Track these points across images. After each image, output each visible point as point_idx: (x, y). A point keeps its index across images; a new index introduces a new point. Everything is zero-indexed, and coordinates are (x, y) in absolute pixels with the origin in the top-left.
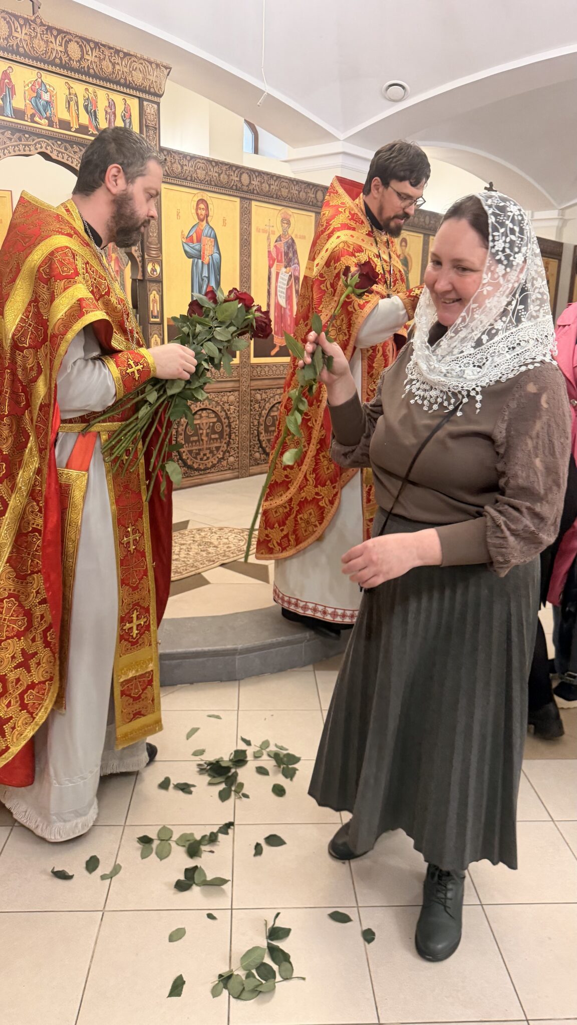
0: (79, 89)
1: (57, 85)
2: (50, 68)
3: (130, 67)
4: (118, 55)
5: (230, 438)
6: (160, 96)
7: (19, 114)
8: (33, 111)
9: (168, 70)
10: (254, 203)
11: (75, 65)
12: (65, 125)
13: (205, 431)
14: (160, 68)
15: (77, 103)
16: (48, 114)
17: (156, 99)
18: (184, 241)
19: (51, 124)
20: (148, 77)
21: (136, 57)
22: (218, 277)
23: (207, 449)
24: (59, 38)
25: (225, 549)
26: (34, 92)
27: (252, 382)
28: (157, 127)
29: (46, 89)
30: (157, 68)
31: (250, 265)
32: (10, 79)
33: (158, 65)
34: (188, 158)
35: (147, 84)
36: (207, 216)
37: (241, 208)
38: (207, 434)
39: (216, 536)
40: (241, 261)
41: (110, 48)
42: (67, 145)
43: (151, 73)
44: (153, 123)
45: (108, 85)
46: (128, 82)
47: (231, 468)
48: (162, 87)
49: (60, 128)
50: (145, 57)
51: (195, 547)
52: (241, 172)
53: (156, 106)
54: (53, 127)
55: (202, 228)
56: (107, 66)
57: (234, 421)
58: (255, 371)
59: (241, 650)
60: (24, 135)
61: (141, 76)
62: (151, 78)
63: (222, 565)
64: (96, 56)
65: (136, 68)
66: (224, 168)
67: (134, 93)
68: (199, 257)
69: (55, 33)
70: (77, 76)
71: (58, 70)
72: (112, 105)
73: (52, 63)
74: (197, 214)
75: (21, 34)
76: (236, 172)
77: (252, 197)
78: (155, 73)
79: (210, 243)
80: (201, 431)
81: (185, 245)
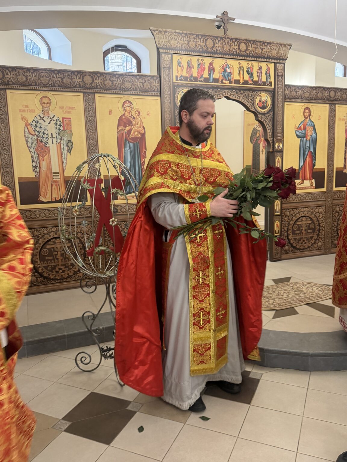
0: (245, 64)
1: (234, 64)
2: (231, 57)
3: (270, 49)
4: (264, 44)
5: (319, 232)
6: (286, 60)
7: (216, 80)
8: (223, 78)
9: (290, 46)
10: (337, 106)
11: (243, 53)
12: (237, 82)
13: (304, 228)
14: (286, 46)
15: (243, 71)
16: (229, 78)
17: (283, 62)
18: (296, 130)
19: (230, 83)
20: (279, 52)
21: (273, 43)
22: (315, 146)
23: (305, 238)
24: (236, 43)
25: (310, 295)
26: (223, 69)
27: (334, 201)
28: (283, 75)
29: (229, 67)
30: (284, 46)
31: (334, 139)
32: (213, 66)
33: (285, 45)
34: (300, 88)
35: (279, 55)
36: (310, 115)
37: (330, 109)
38: (305, 230)
39: (306, 287)
40: (329, 136)
41: (261, 42)
42: (238, 91)
43: (281, 50)
44: (281, 73)
45: (259, 59)
46: (269, 56)
47: (319, 248)
48: (287, 55)
49: (235, 84)
50: (278, 42)
51: (292, 292)
52: (330, 90)
53: (283, 65)
54: (231, 84)
55: (307, 122)
56: (259, 51)
57: (322, 223)
58: (336, 195)
59: (312, 354)
60: (218, 90)
61: (276, 52)
62: (281, 52)
63: (307, 304)
64: (253, 47)
65: (273, 49)
66: (320, 90)
67: (272, 61)
68: (304, 137)
69: (234, 40)
70: (244, 58)
71: (235, 57)
72: (260, 68)
73: (233, 55)
74: (304, 115)
75: (218, 45)
76: (327, 91)
77: (336, 103)
78: (283, 49)
79: (311, 129)
80: (302, 228)
81: (297, 132)
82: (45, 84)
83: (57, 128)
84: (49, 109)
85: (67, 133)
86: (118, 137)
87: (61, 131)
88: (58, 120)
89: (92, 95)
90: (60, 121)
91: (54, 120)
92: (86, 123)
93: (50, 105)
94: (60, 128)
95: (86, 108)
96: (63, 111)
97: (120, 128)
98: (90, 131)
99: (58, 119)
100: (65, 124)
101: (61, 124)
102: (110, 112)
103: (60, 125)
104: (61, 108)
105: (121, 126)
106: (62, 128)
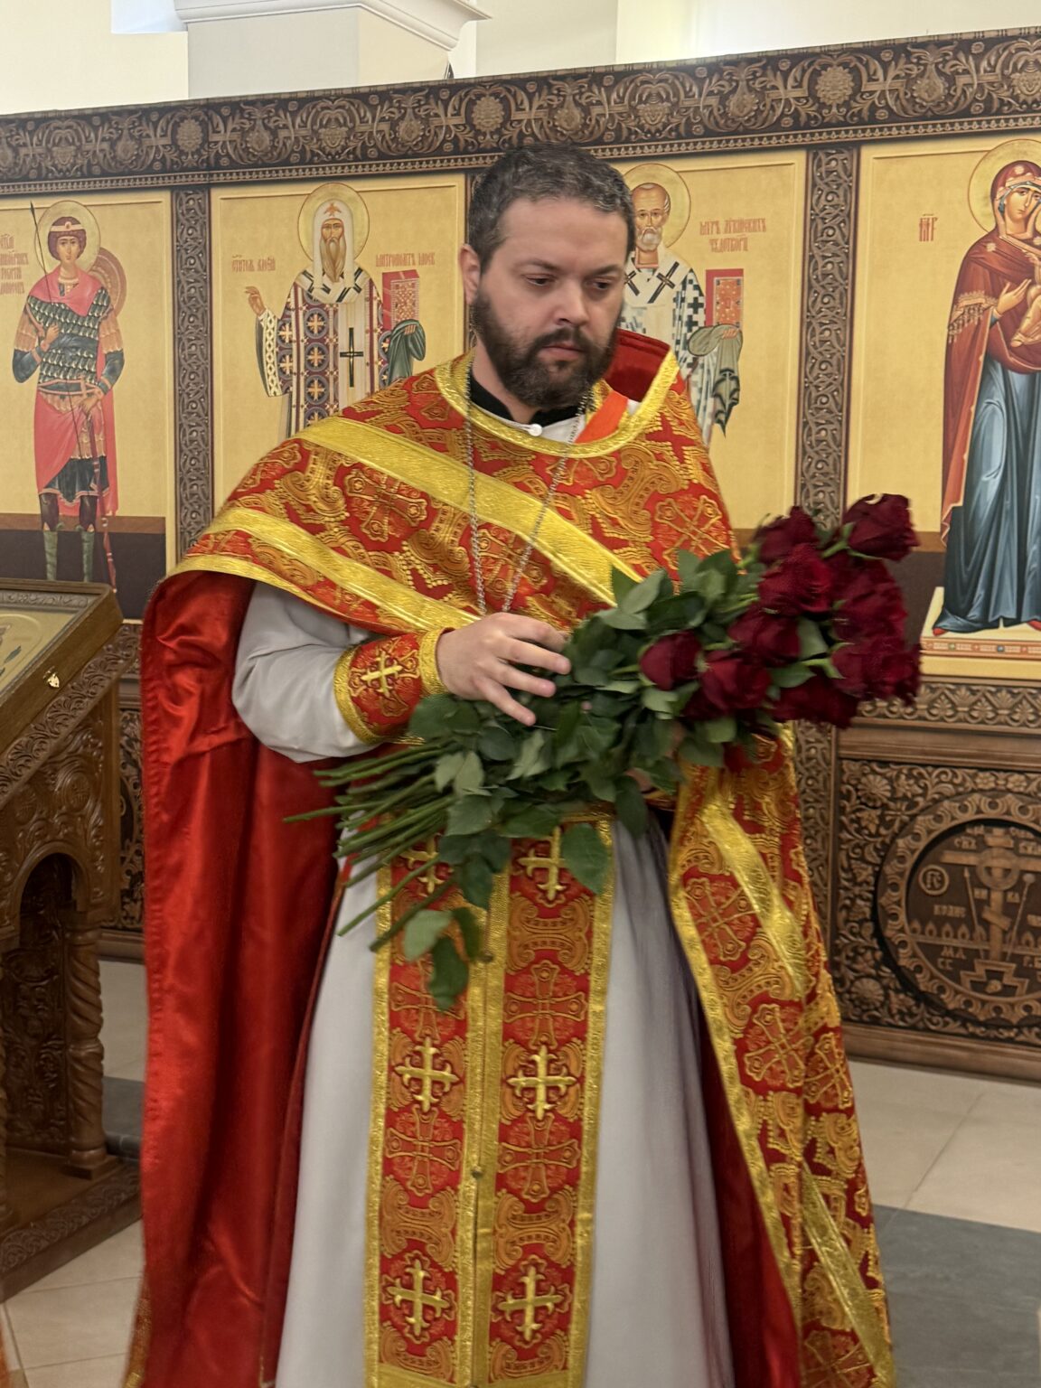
82: (653, 130)
83: (680, 318)
84: (660, 236)
85: (720, 339)
86: (949, 347)
87: (695, 329)
88: (691, 282)
89: (846, 155)
90: (697, 287)
91: (672, 286)
92: (808, 287)
93: (664, 220)
94: (695, 318)
95: (812, 220)
96: (713, 241)
97: (966, 301)
98: (822, 324)
99: (690, 276)
100: (716, 298)
101: (701, 300)
102: (926, 228)
103: (696, 306)
104: (704, 229)
105: (970, 290)
106: (700, 317)
